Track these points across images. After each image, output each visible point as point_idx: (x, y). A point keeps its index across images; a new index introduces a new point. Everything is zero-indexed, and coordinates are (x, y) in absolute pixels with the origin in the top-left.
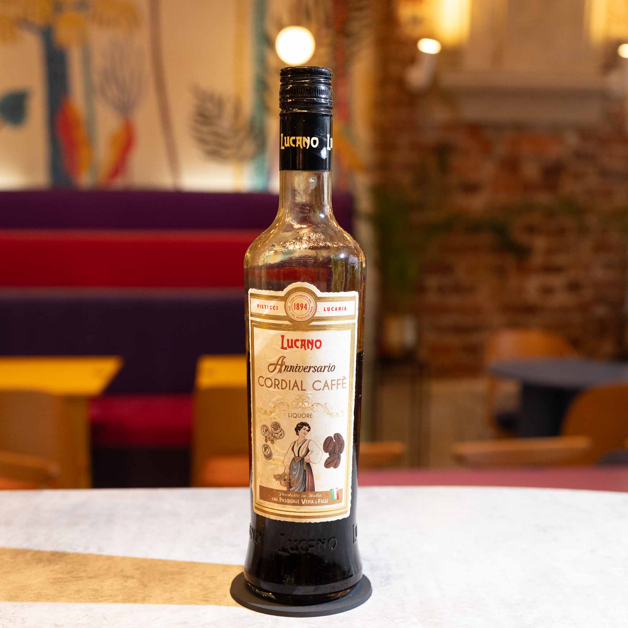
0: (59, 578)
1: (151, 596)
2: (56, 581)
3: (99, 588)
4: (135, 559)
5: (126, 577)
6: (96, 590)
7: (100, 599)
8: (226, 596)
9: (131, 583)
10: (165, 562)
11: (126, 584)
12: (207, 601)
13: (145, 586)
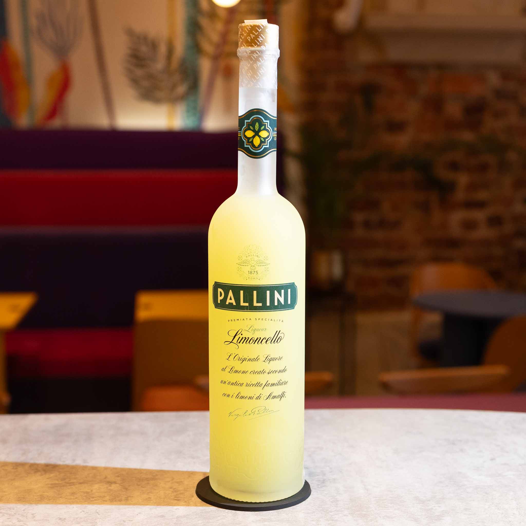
0: (55, 484)
1: (133, 497)
2: (53, 486)
3: (89, 491)
4: (116, 469)
5: (110, 483)
6: (87, 493)
7: (91, 499)
8: (193, 496)
9: (114, 487)
10: (140, 471)
11: (110, 488)
12: (178, 500)
13: (126, 489)
